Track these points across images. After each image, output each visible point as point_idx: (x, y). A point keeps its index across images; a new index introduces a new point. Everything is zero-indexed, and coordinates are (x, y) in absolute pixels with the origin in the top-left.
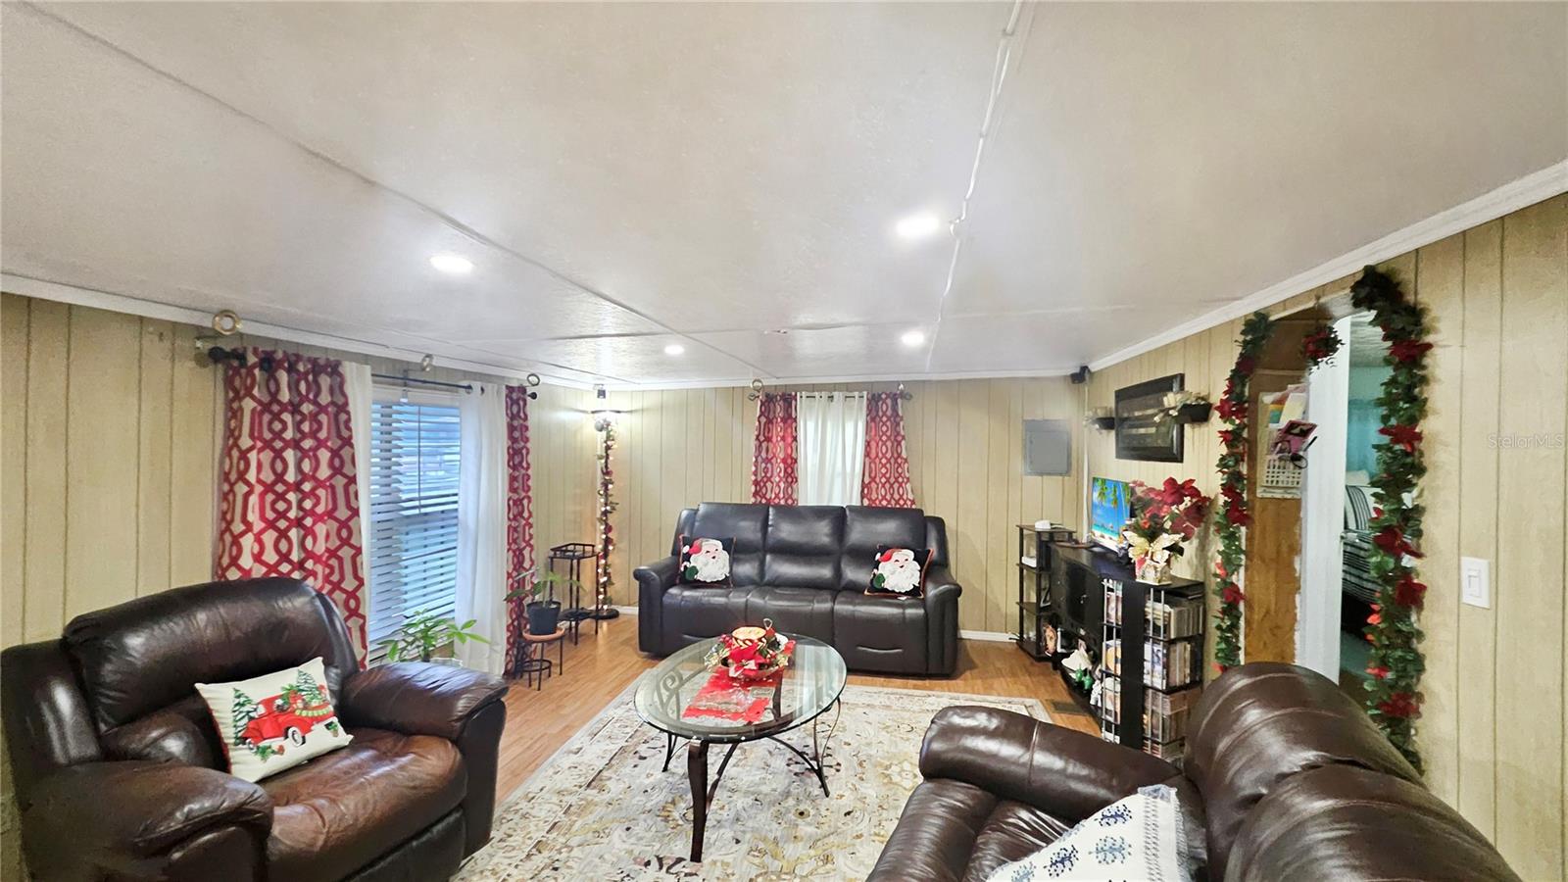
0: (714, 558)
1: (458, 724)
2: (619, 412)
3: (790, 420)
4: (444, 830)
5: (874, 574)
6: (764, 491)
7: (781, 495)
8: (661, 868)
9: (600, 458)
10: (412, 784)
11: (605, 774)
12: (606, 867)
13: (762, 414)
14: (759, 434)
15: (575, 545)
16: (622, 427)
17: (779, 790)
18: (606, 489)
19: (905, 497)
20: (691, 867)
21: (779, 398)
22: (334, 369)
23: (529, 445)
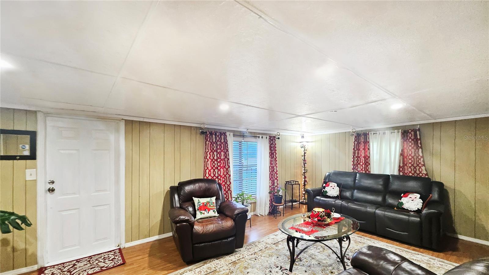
0: (333, 189)
1: (234, 216)
2: (307, 142)
3: (366, 142)
4: (231, 240)
5: (399, 202)
6: (357, 168)
7: (363, 170)
8: (281, 269)
9: (302, 156)
10: (222, 226)
11: (280, 242)
12: (267, 264)
13: (355, 141)
14: (355, 148)
15: (293, 181)
16: (309, 146)
17: (329, 264)
18: (304, 166)
19: (422, 172)
20: (288, 272)
21: (362, 135)
22: (225, 134)
23: (276, 152)
